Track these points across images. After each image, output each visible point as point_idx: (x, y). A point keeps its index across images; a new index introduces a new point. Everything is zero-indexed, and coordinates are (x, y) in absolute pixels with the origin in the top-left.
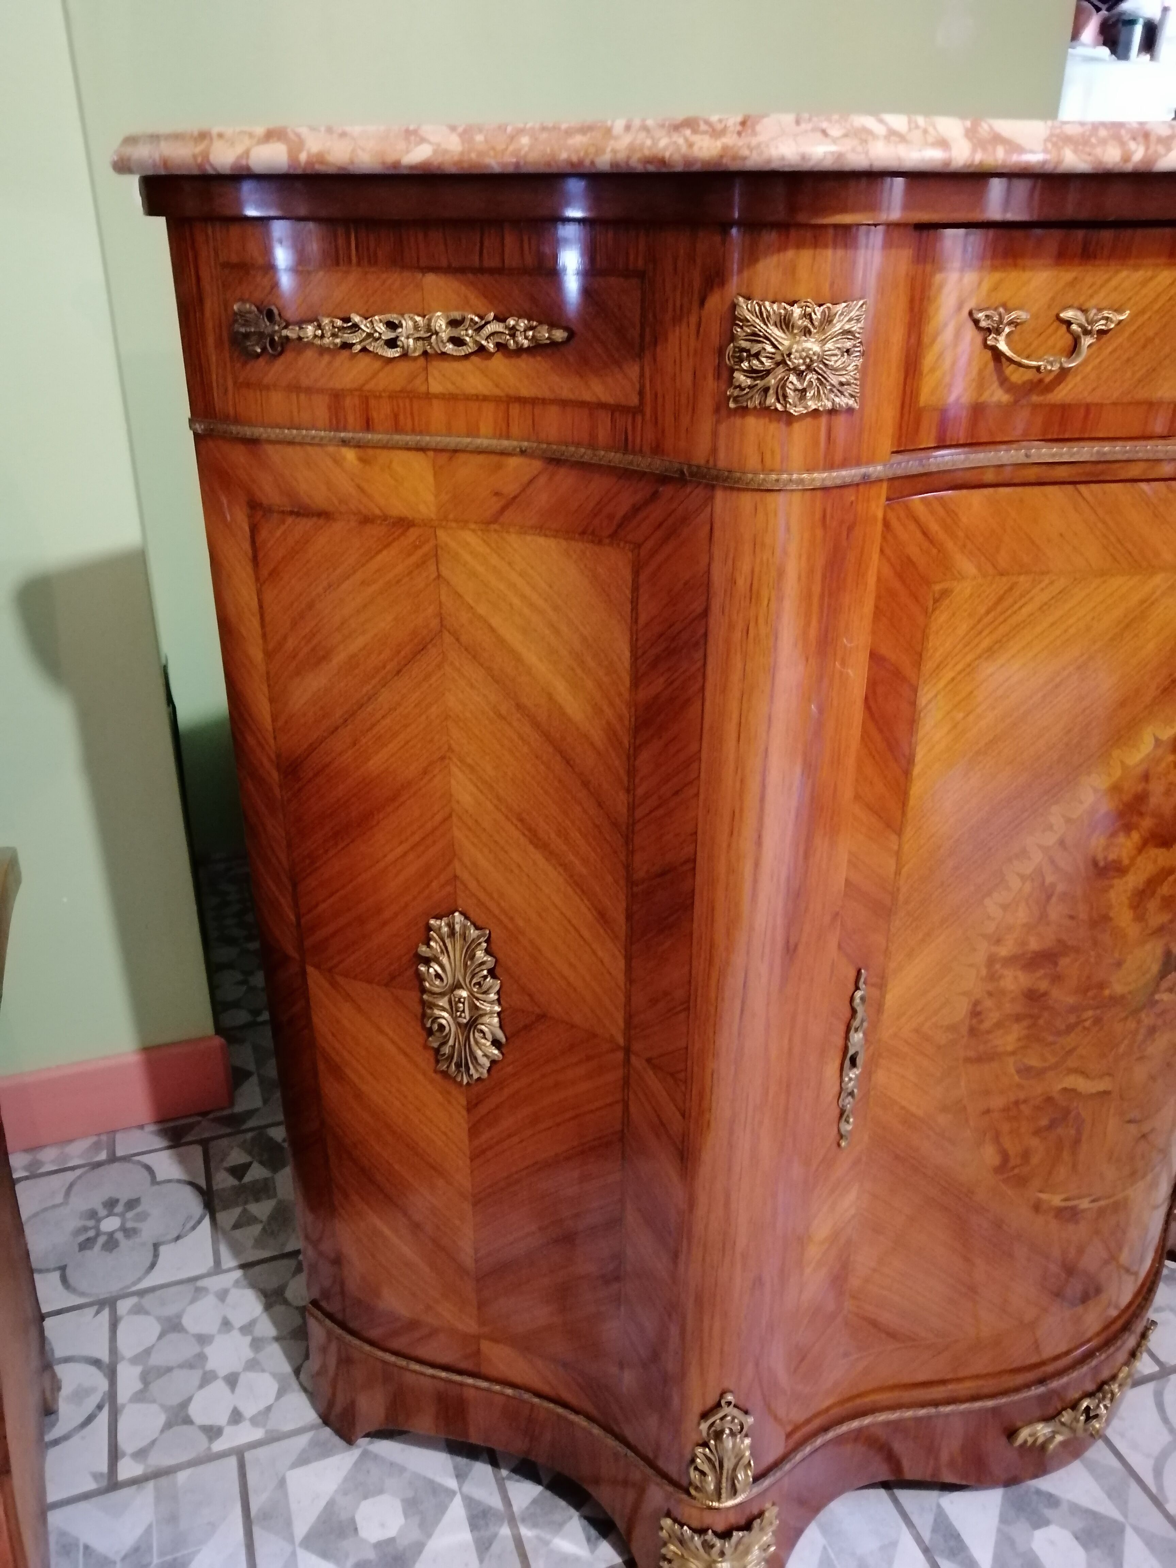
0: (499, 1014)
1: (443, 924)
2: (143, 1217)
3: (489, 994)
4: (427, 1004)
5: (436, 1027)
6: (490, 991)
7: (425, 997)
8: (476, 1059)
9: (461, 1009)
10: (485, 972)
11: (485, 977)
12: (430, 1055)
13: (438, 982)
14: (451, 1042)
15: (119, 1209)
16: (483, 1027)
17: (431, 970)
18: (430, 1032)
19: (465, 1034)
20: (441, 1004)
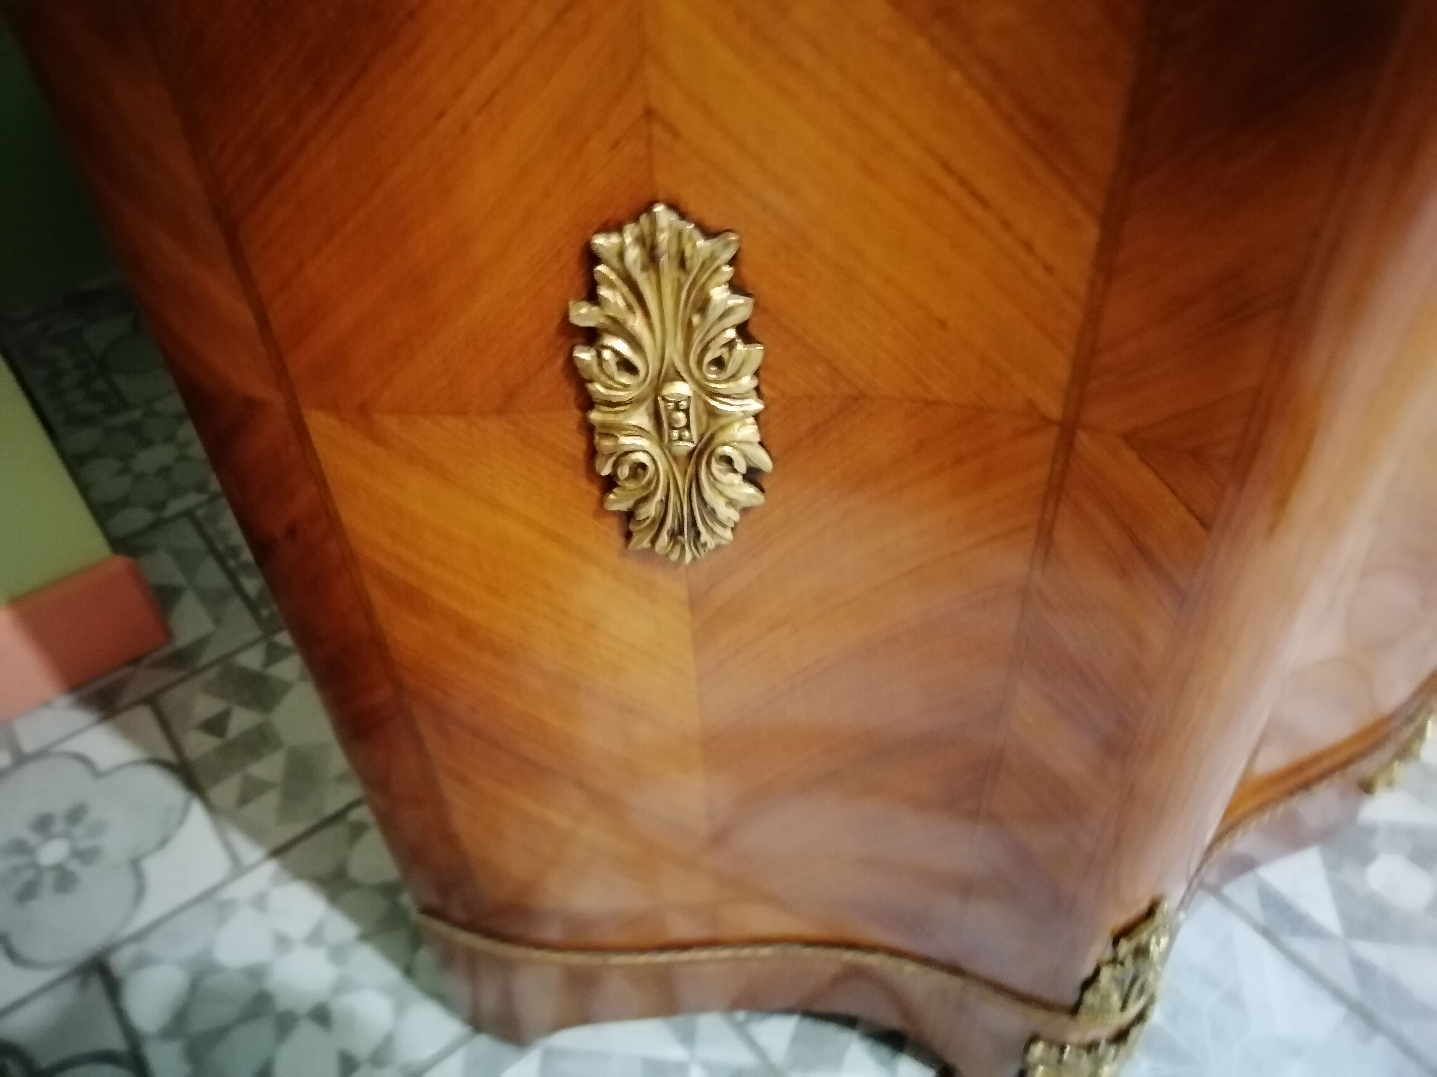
0: (756, 416)
1: (628, 240)
2: (98, 828)
3: (740, 378)
4: (598, 430)
5: (624, 471)
6: (741, 374)
7: (595, 416)
8: (713, 512)
9: (683, 422)
10: (731, 334)
11: (730, 345)
12: (612, 529)
13: (625, 379)
14: (659, 495)
15: (59, 826)
16: (727, 450)
17: (607, 354)
18: (610, 483)
19: (690, 470)
20: (633, 422)
